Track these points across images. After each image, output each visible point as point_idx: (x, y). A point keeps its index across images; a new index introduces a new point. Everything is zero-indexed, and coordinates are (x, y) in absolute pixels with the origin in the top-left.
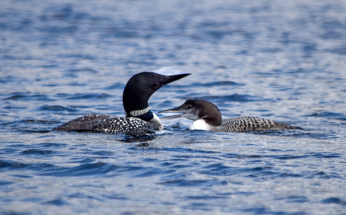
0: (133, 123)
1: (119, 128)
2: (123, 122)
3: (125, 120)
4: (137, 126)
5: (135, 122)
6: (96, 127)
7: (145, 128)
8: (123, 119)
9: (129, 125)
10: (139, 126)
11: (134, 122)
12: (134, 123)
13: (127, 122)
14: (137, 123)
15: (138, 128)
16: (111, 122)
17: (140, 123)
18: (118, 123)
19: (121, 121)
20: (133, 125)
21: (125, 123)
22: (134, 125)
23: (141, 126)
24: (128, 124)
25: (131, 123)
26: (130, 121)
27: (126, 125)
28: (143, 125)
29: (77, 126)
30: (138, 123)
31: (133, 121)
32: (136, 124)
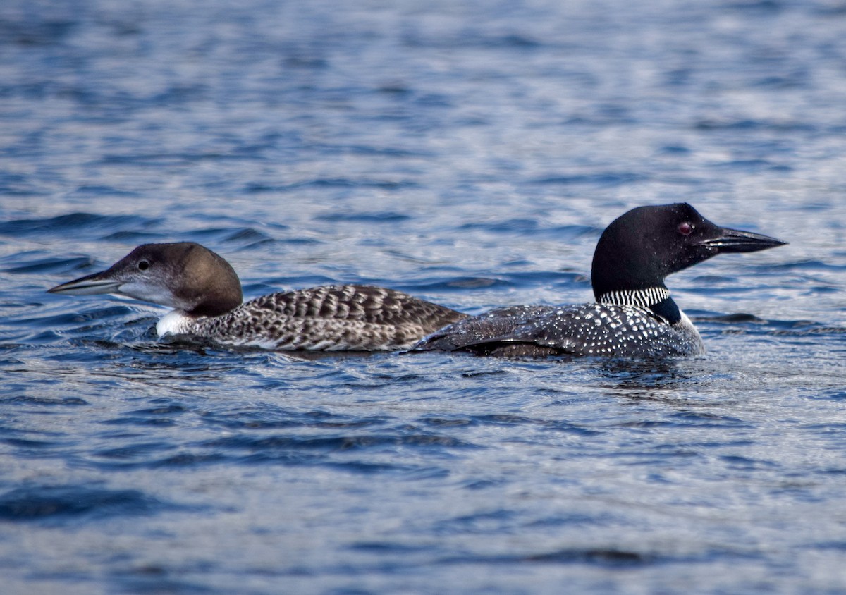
0: (635, 324)
1: (600, 338)
2: (610, 320)
3: (614, 314)
4: (645, 334)
5: (642, 322)
6: (541, 334)
7: (665, 341)
8: (609, 312)
9: (625, 329)
10: (651, 332)
11: (638, 321)
12: (637, 325)
13: (620, 321)
14: (644, 325)
15: (647, 340)
16: (578, 318)
17: (653, 326)
18: (599, 322)
19: (604, 315)
20: (635, 329)
21: (616, 322)
22: (639, 329)
23: (656, 334)
24: (622, 326)
25: (631, 323)
26: (628, 317)
27: (618, 329)
28: (661, 330)
29: (490, 332)
30: (648, 325)
31: (634, 318)
32: (642, 328)
